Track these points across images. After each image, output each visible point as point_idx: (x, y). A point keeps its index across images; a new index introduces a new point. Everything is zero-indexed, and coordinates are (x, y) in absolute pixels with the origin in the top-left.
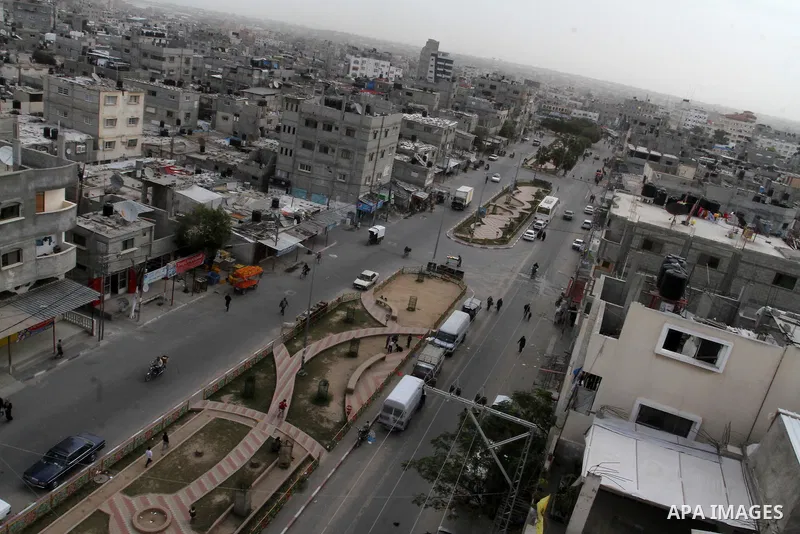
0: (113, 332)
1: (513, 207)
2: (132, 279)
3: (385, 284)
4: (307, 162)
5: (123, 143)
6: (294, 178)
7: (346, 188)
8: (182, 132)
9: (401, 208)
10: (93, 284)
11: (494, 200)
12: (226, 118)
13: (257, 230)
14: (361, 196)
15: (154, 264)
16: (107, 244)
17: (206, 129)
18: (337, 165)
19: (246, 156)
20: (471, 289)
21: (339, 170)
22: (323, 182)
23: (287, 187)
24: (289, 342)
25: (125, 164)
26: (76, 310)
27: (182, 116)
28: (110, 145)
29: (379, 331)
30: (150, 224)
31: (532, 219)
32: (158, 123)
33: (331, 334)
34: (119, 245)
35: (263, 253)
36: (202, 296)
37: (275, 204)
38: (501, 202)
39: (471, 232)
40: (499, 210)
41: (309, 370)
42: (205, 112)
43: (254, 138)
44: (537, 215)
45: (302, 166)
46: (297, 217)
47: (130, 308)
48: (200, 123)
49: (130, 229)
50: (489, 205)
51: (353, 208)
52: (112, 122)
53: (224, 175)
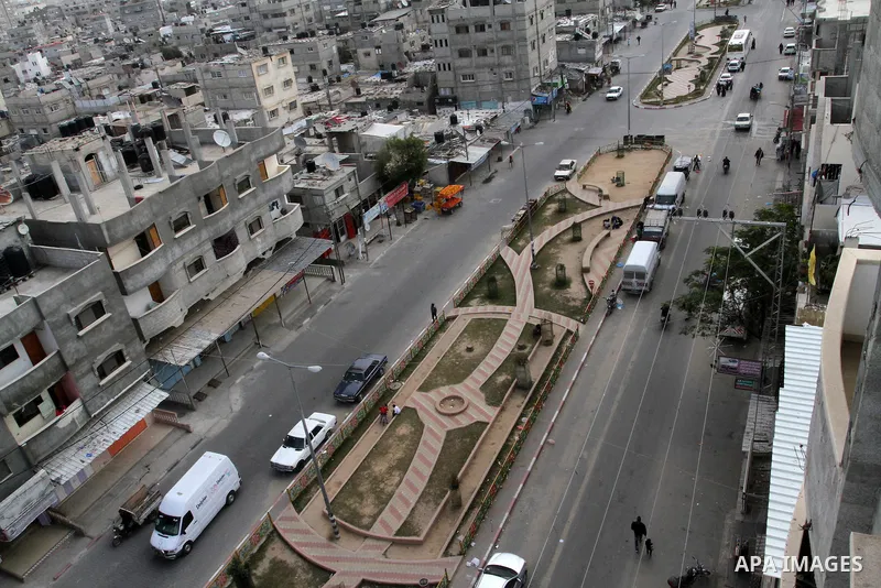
0: (352, 274)
1: (699, 55)
2: (352, 223)
3: (586, 169)
4: (467, 72)
5: (285, 108)
6: (459, 93)
7: (515, 85)
8: (331, 82)
9: (577, 92)
10: (326, 235)
11: (675, 54)
12: (368, 54)
13: (445, 150)
14: (533, 89)
15: (367, 204)
16: (322, 196)
17: (352, 71)
18: (499, 65)
19: (404, 85)
20: (676, 150)
21: (504, 70)
22: (490, 87)
23: (454, 102)
24: (512, 243)
25: (295, 127)
26: (315, 262)
27: (325, 66)
28: (274, 113)
29: (595, 212)
30: (351, 169)
31: (724, 61)
32: (305, 80)
33: (550, 227)
34: (333, 194)
35: (458, 171)
36: (412, 227)
37: (454, 121)
38: (683, 54)
39: (660, 94)
40: (684, 63)
41: (539, 263)
42: (345, 56)
43: (403, 65)
44: (728, 55)
45: (465, 77)
46: (479, 128)
47: (358, 251)
48: (344, 67)
49: (337, 178)
50: (670, 61)
51: (528, 105)
52: (269, 90)
53: (390, 109)
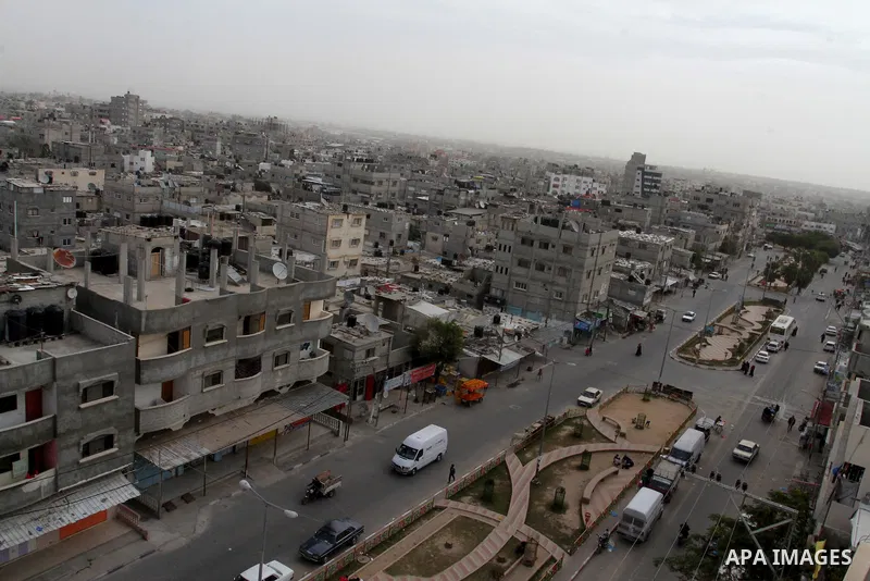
0: (356, 435)
1: (741, 328)
2: (372, 386)
3: (610, 402)
4: (522, 280)
5: (345, 262)
6: (509, 297)
7: (563, 305)
8: (394, 253)
9: (618, 328)
10: (344, 389)
11: (719, 320)
12: (435, 239)
13: (480, 345)
14: (578, 315)
15: (393, 372)
16: (354, 352)
17: (417, 250)
18: (552, 283)
19: (460, 275)
20: (701, 410)
21: (556, 288)
22: (539, 300)
23: (502, 304)
24: (519, 452)
25: (348, 283)
26: (325, 412)
27: (394, 238)
28: (334, 264)
29: (609, 446)
30: (388, 336)
31: (764, 340)
32: (371, 244)
33: (561, 448)
34: (363, 354)
35: (487, 368)
36: (431, 406)
37: (497, 320)
38: (727, 322)
39: (697, 352)
40: (725, 331)
41: (540, 481)
42: (415, 235)
43: (464, 257)
44: (769, 335)
45: (518, 284)
46: (518, 334)
47: (369, 415)
48: (410, 244)
49: (373, 339)
50: (713, 324)
51: (570, 327)
52: (337, 243)
53: (441, 292)
